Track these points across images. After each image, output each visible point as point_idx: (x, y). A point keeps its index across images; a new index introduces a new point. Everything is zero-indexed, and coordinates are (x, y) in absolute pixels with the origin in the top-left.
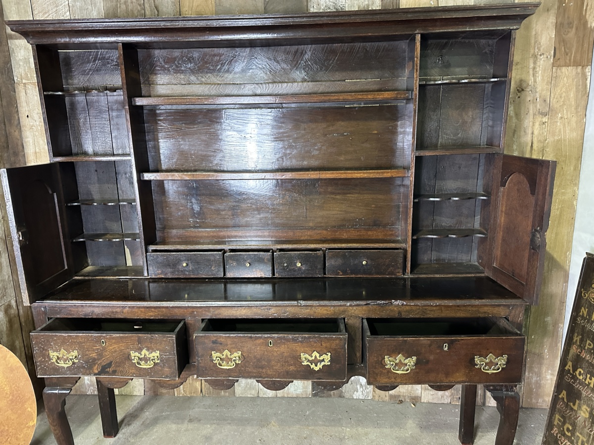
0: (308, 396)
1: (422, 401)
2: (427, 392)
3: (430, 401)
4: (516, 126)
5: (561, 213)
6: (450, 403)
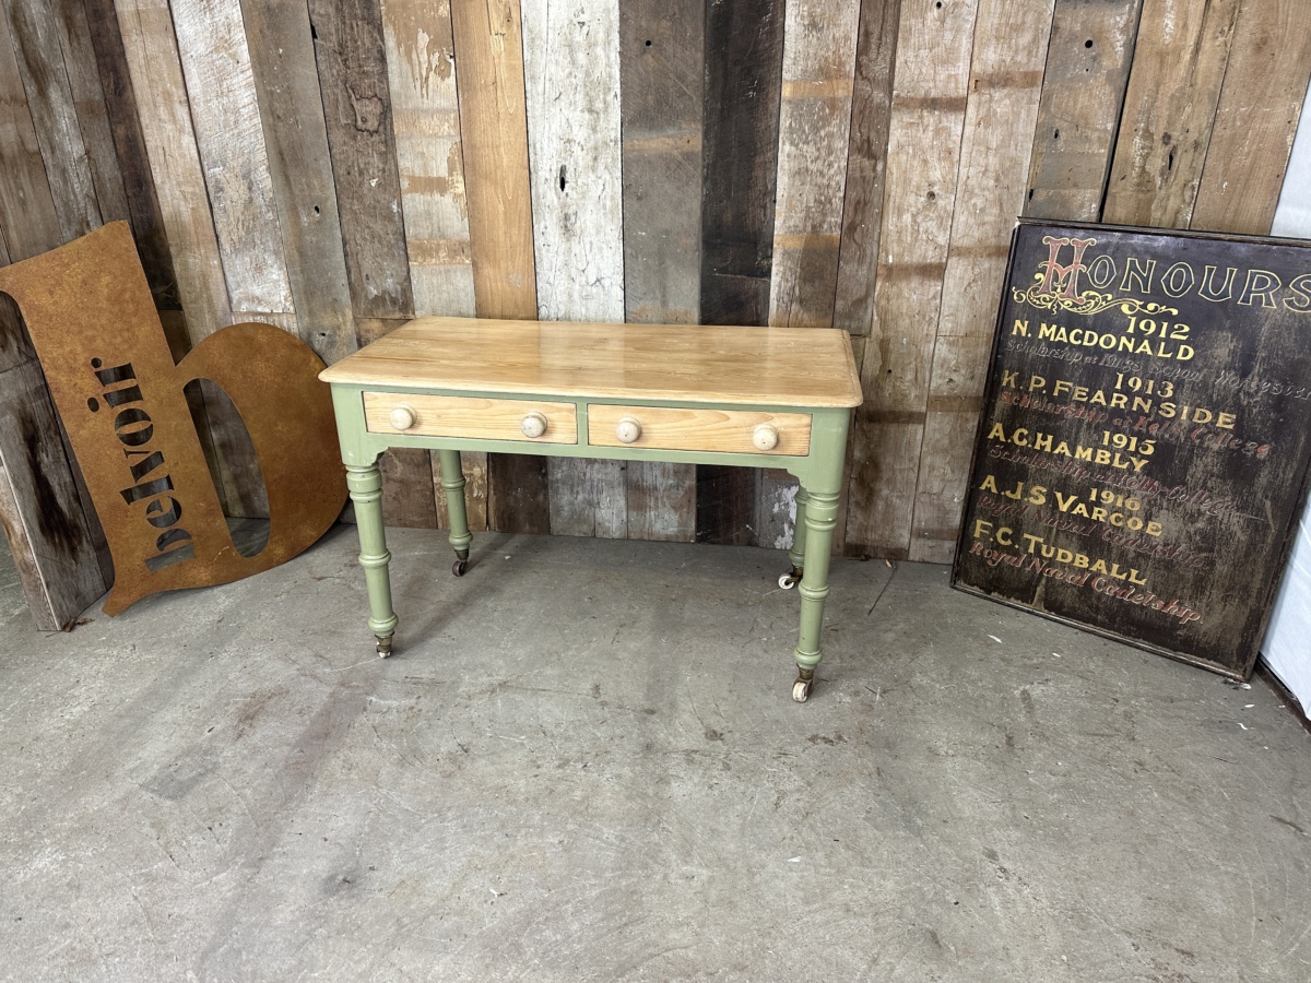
0: (688, 540)
1: (911, 558)
2: (922, 541)
3: (926, 559)
5: (1253, 163)
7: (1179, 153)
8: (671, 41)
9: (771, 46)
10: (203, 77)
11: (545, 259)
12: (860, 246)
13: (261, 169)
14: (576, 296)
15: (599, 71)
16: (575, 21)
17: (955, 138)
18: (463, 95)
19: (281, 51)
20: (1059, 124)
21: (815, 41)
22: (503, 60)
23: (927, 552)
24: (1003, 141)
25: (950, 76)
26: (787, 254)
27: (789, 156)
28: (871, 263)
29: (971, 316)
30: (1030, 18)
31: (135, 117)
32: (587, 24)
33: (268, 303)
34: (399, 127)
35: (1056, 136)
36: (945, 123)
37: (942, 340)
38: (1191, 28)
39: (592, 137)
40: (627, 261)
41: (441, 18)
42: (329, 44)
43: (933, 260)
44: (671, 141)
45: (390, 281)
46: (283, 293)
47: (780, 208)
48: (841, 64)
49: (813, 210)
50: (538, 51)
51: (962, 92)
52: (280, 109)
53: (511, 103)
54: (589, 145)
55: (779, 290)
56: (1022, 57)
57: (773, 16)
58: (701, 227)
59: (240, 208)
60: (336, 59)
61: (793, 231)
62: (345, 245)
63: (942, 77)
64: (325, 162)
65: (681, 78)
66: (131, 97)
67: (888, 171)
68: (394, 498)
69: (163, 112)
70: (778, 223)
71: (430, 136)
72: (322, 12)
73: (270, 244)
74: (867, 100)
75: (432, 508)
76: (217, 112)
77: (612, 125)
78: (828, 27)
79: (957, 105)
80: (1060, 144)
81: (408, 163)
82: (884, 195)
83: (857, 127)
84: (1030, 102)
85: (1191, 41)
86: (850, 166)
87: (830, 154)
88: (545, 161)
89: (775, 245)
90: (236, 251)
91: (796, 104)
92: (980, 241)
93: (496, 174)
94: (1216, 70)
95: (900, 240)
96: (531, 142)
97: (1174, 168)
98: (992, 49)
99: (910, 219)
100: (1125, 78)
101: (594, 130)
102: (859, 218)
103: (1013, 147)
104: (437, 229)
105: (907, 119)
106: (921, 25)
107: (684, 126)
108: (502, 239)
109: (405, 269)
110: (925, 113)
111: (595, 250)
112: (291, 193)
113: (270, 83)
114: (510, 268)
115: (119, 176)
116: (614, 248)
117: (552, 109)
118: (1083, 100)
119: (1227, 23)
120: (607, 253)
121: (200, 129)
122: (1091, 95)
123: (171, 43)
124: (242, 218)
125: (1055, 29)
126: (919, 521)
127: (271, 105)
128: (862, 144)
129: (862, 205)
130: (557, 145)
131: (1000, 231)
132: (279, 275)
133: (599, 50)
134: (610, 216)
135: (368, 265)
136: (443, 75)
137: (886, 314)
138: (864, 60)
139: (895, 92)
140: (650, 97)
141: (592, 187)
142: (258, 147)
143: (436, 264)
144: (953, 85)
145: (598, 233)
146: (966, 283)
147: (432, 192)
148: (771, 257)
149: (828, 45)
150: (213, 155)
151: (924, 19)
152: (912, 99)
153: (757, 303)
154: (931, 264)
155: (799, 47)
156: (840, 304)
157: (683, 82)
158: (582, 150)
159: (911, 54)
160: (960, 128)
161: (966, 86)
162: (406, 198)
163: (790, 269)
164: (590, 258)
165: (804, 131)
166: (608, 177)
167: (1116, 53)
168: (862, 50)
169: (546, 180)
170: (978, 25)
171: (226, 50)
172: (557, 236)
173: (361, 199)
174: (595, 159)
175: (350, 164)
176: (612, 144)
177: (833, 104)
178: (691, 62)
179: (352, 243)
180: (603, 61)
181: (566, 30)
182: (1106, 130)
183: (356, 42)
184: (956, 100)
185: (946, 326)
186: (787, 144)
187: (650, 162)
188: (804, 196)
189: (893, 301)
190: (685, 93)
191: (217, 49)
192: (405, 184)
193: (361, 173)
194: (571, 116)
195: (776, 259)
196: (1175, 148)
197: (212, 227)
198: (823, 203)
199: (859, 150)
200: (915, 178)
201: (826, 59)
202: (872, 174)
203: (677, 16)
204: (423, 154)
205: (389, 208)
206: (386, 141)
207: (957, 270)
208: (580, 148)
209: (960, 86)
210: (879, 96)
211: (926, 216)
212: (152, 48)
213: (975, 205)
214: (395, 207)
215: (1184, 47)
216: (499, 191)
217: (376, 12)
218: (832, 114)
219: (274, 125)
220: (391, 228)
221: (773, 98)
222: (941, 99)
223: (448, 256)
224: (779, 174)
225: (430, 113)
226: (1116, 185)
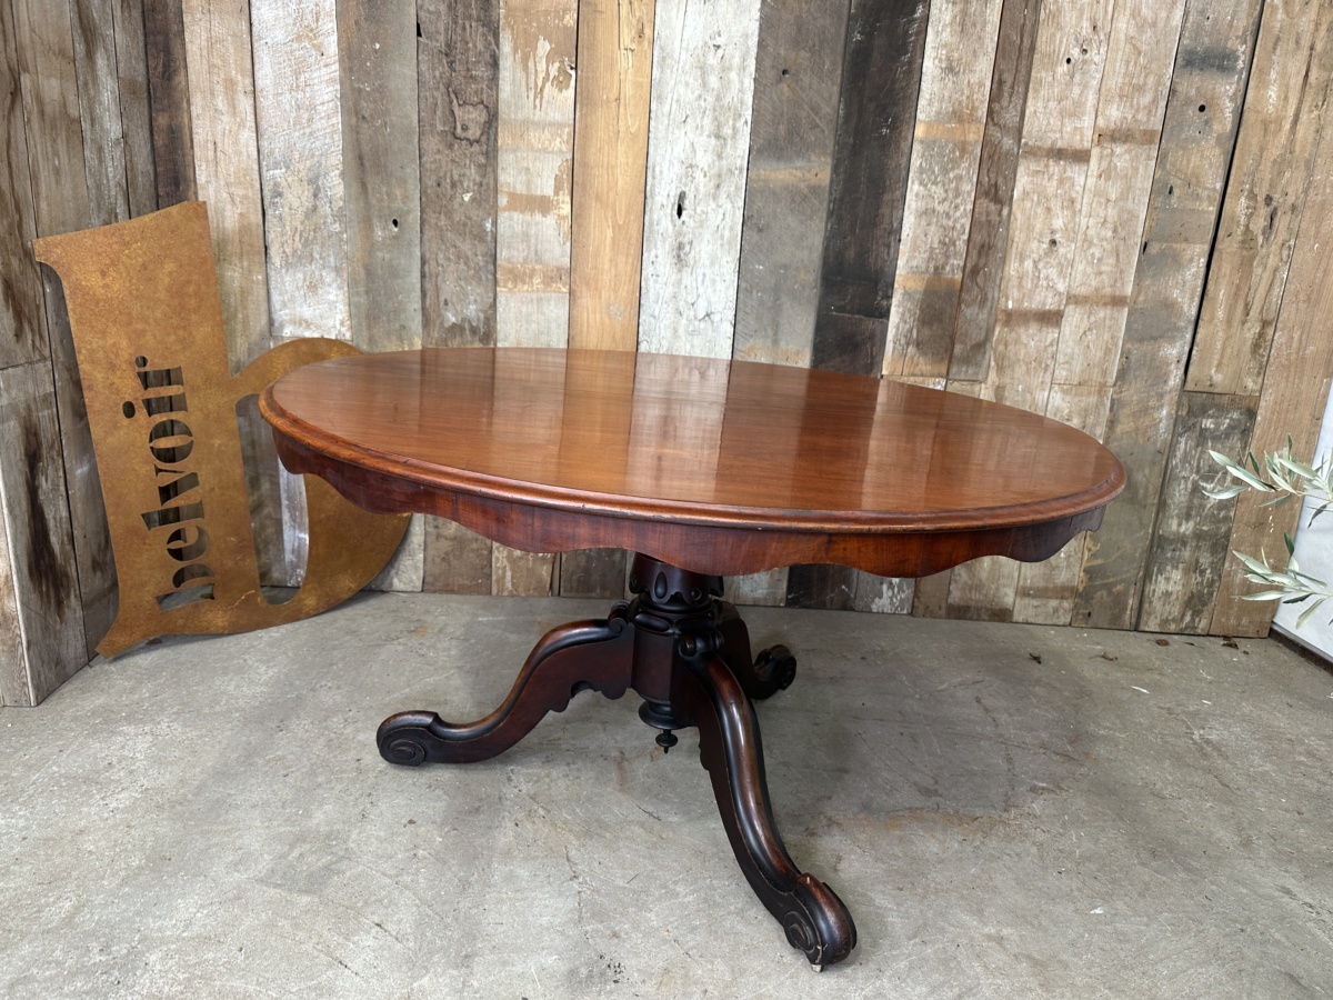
0: (777, 604)
1: (1015, 619)
2: (1026, 600)
3: (1030, 620)
4: (1281, 28)
6: (1070, 625)
7: (1279, 214)
8: (809, 73)
9: (907, 85)
10: (276, 69)
11: (652, 290)
12: (982, 290)
13: (332, 174)
14: (681, 331)
15: (731, 96)
16: (710, 43)
17: (1078, 188)
18: (581, 110)
19: (378, 46)
20: (1174, 181)
21: (950, 84)
22: (630, 77)
23: (1031, 611)
24: (1122, 193)
25: (1076, 129)
26: (906, 294)
27: (917, 195)
28: (991, 308)
29: (1086, 364)
30: (1152, 79)
31: (185, 105)
32: (723, 47)
33: (318, 327)
34: (504, 139)
35: (1170, 193)
36: (1069, 174)
37: (1056, 388)
38: (1290, 101)
39: (717, 164)
40: (741, 295)
41: (565, 27)
42: (434, 43)
43: (1052, 307)
44: (799, 174)
45: (472, 307)
46: (339, 317)
47: (904, 248)
48: (974, 109)
49: (937, 251)
50: (669, 71)
51: (1087, 145)
52: (366, 108)
53: (631, 122)
54: (712, 172)
55: (896, 334)
56: (1141, 116)
57: (912, 57)
58: (821, 263)
59: (300, 215)
60: (440, 60)
61: (915, 271)
62: (423, 262)
63: (1068, 129)
64: (412, 171)
65: (815, 110)
66: (184, 83)
67: (1012, 217)
68: (443, 559)
69: (221, 103)
70: (901, 263)
71: (539, 150)
72: (432, 8)
73: (332, 259)
74: (997, 146)
75: (486, 570)
76: (287, 107)
77: (740, 152)
78: (964, 71)
79: (1081, 157)
80: (1174, 200)
81: (510, 177)
82: (1007, 239)
83: (986, 171)
84: (1149, 158)
85: (1291, 112)
86: (976, 210)
87: (957, 196)
88: (663, 185)
89: (896, 285)
90: (288, 265)
91: (929, 144)
92: (1097, 290)
93: (608, 197)
94: (1310, 139)
95: (1020, 286)
96: (650, 164)
97: (1274, 228)
98: (1115, 106)
99: (1031, 265)
100: (1232, 142)
101: (720, 157)
102: (983, 261)
103: (1130, 200)
104: (533, 253)
105: (1033, 167)
106: (1051, 79)
107: (813, 158)
108: (606, 266)
109: (491, 295)
110: (1051, 163)
111: (707, 282)
112: (367, 202)
113: (358, 80)
114: (612, 298)
115: (151, 171)
116: (728, 281)
117: (676, 132)
118: (1195, 159)
119: (1321, 98)
120: (720, 286)
121: (264, 125)
122: (1202, 156)
123: (245, 27)
124: (300, 228)
125: (1172, 91)
126: (1025, 579)
127: (356, 104)
128: (990, 189)
129: (986, 249)
130: (678, 169)
131: (1115, 282)
132: (337, 296)
133: (733, 75)
134: (727, 247)
135: (449, 287)
136: (561, 86)
137: (1003, 359)
138: (996, 106)
139: (1023, 141)
140: (781, 127)
141: (712, 216)
142: (332, 149)
143: (527, 291)
144: (1078, 137)
145: (712, 264)
146: (1082, 331)
147: (532, 211)
148: (891, 297)
149: (963, 90)
150: (276, 154)
151: (1054, 73)
152: (1039, 148)
153: (873, 345)
154: (1049, 311)
155: (936, 89)
156: (958, 349)
157: (817, 114)
158: (705, 176)
159: (1040, 104)
160: (1083, 178)
161: (1090, 139)
162: (503, 217)
163: (910, 310)
164: (701, 290)
165: (933, 172)
166: (729, 206)
167: (1225, 119)
168: (994, 98)
169: (663, 205)
170: (1104, 83)
171: (311, 39)
172: (668, 265)
173: (449, 214)
174: (718, 186)
175: (442, 174)
176: (737, 172)
177: (963, 148)
178: (826, 95)
179: (433, 263)
180: (736, 86)
181: (699, 51)
182: (1215, 189)
183: (467, 43)
184: (1081, 151)
185: (1061, 374)
186: (917, 183)
187: (774, 194)
188: (929, 237)
189: (1011, 347)
190: (817, 126)
191: (299, 38)
192: (503, 201)
193: (453, 185)
194: (696, 140)
195: (895, 301)
196: (1275, 209)
197: (262, 236)
198: (947, 245)
199: (987, 194)
200: (1038, 226)
201: (960, 103)
202: (998, 219)
203: (817, 47)
204: (528, 169)
205: (481, 226)
206: (487, 153)
207: (1074, 319)
208: (702, 175)
209: (1085, 138)
210: (1008, 143)
211: (1047, 263)
212: (219, 30)
213: (1093, 255)
214: (488, 226)
215: (1285, 117)
216: (610, 214)
217: (494, 14)
218: (962, 157)
219: (357, 126)
220: (481, 248)
221: (906, 139)
222: (1067, 150)
223: (543, 282)
224: (906, 213)
225: (541, 125)
226: (1222, 241)
